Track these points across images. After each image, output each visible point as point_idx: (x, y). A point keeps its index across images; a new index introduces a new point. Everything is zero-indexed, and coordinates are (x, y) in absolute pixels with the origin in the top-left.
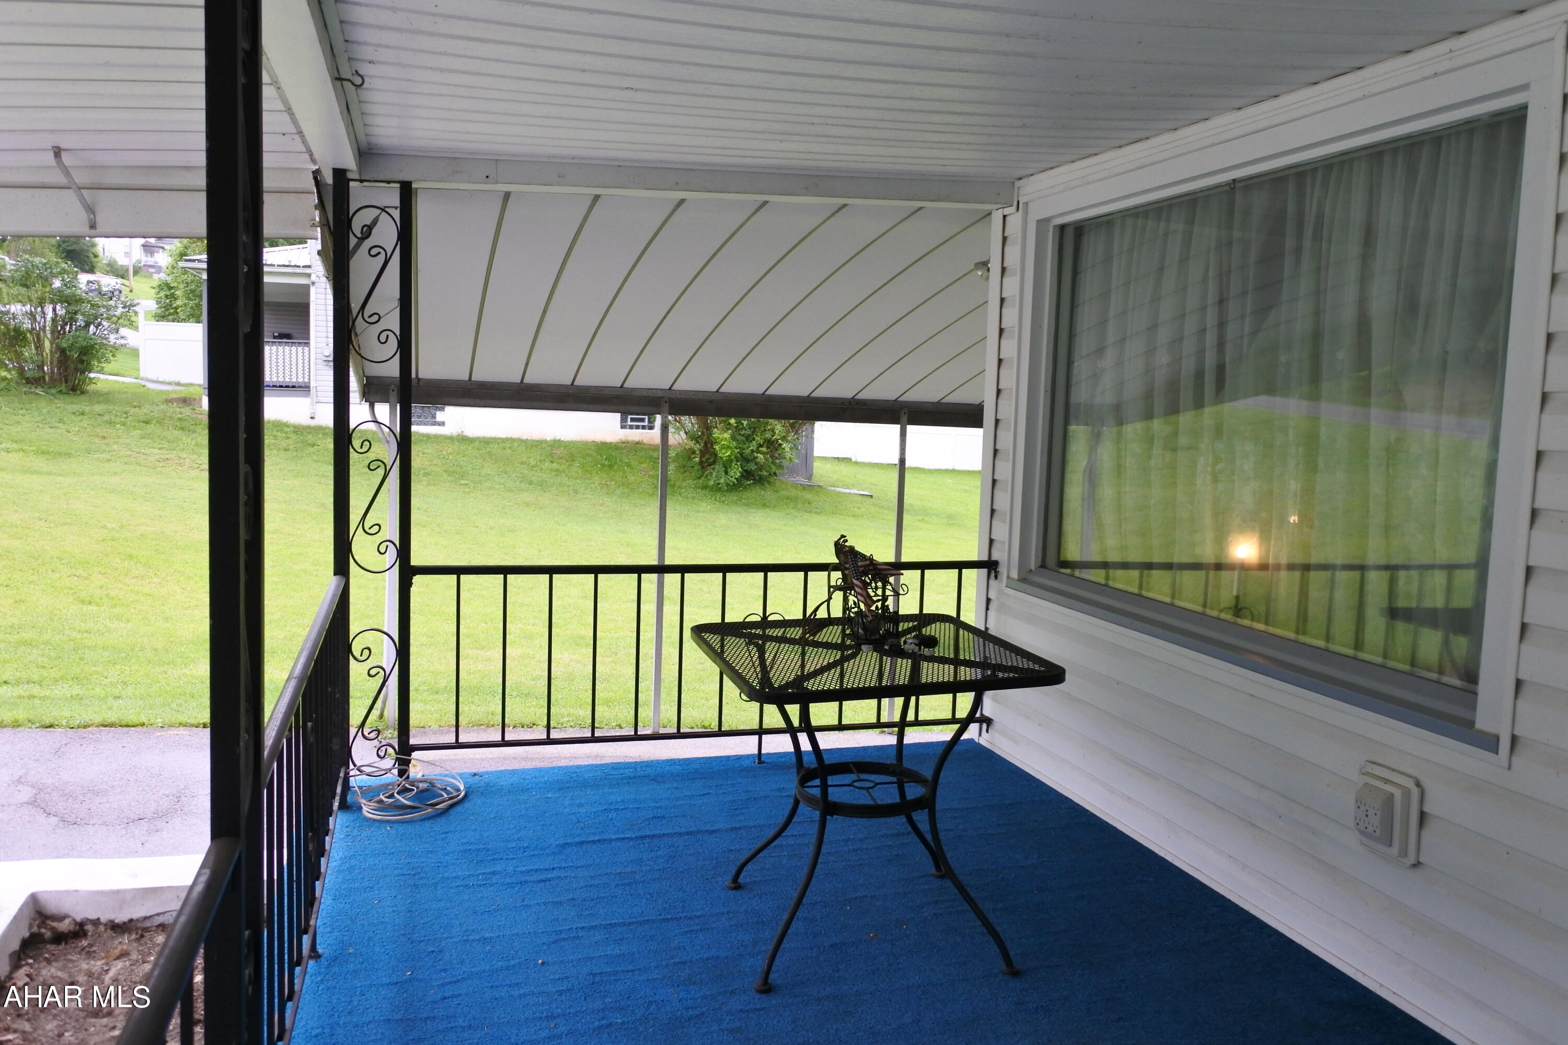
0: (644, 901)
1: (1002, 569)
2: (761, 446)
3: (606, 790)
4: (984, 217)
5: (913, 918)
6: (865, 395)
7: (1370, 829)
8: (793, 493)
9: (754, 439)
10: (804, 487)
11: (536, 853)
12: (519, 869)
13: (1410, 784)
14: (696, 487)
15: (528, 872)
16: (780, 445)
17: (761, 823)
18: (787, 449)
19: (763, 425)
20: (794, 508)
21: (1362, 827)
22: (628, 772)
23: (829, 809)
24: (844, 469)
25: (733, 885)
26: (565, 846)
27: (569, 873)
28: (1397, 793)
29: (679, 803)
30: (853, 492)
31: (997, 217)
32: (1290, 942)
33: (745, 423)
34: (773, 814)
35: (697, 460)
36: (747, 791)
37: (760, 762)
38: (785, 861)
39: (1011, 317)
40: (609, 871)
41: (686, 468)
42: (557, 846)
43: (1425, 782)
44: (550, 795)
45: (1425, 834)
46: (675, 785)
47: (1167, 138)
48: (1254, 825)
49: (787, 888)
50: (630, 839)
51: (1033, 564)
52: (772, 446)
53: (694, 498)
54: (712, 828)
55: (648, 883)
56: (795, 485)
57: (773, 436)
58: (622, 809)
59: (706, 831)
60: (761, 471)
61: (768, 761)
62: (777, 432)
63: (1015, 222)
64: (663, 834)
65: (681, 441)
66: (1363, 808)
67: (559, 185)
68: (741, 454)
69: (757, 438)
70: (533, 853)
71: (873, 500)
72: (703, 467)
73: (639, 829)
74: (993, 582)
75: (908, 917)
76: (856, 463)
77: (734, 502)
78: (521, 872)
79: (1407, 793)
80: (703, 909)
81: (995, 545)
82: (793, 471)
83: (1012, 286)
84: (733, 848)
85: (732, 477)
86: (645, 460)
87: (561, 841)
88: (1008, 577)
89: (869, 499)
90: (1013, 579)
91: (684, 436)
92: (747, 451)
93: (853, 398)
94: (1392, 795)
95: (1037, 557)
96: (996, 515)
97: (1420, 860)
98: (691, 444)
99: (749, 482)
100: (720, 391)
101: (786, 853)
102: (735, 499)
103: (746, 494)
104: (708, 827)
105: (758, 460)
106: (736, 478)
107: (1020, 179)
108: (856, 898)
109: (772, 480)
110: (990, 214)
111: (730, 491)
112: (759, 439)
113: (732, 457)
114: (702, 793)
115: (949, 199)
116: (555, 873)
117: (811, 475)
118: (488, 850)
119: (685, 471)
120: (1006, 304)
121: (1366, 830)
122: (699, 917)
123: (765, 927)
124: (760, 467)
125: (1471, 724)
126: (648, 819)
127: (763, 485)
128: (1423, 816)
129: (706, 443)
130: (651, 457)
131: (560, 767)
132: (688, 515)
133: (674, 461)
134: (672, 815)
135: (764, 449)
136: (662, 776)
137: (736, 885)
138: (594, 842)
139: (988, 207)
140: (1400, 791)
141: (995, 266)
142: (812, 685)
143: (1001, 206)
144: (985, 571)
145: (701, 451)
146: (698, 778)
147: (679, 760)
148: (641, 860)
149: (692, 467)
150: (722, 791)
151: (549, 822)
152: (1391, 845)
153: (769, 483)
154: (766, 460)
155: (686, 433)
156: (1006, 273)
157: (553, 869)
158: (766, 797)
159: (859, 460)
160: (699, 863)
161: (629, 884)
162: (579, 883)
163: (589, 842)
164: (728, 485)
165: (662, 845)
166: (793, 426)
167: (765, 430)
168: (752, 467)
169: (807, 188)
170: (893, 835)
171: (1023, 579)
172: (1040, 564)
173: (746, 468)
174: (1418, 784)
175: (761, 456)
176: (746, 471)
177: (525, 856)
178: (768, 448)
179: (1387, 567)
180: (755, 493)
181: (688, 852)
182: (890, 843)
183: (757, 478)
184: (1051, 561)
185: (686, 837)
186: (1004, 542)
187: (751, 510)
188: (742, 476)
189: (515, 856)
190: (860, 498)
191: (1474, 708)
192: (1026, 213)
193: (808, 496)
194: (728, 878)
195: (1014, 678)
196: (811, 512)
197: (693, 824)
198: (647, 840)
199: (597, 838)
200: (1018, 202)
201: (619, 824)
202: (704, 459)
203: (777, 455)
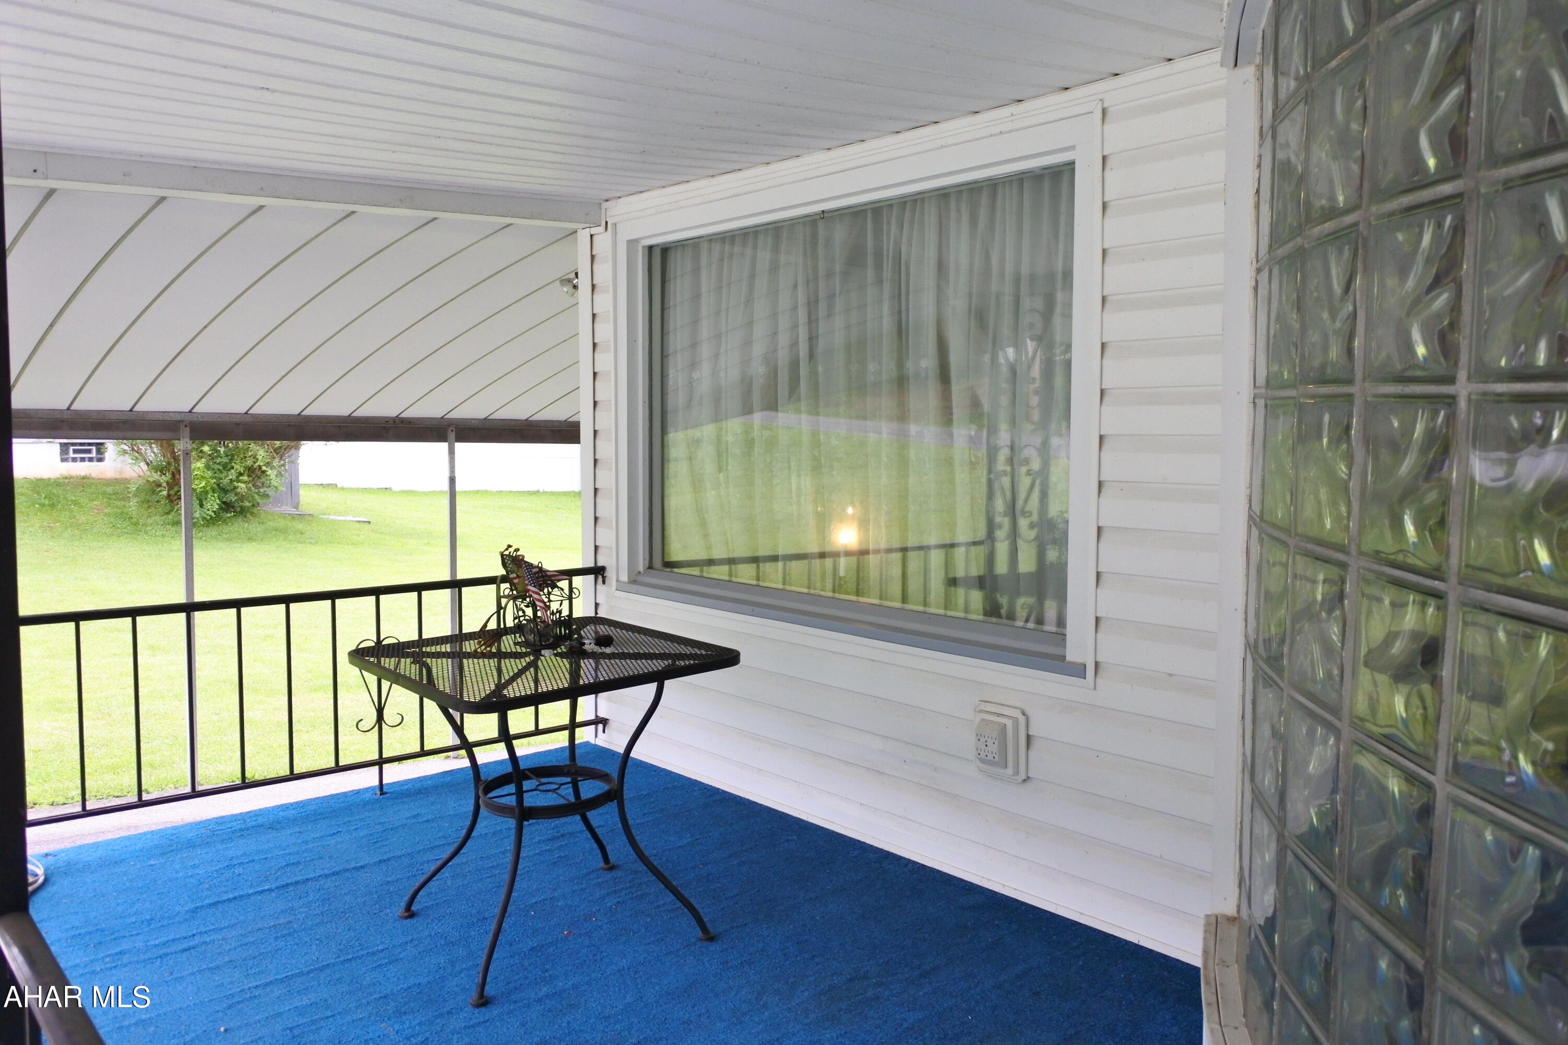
0: (314, 947)
1: (610, 574)
2: (241, 474)
3: (220, 846)
4: (570, 234)
5: (599, 910)
6: (411, 414)
7: (990, 757)
8: (281, 523)
9: (233, 468)
10: (293, 517)
11: (165, 923)
12: (152, 943)
13: (1017, 714)
14: (165, 524)
15: (164, 944)
16: (264, 472)
17: (409, 851)
18: (273, 476)
19: (242, 452)
20: (285, 540)
21: (983, 756)
22: (236, 825)
23: (525, 814)
24: (330, 494)
25: (406, 914)
26: (195, 910)
27: (213, 937)
28: (1009, 723)
29: (311, 846)
30: (348, 518)
31: (584, 236)
32: (923, 867)
33: (222, 450)
34: (417, 841)
35: (165, 493)
36: (380, 823)
37: (382, 793)
38: (449, 883)
39: (604, 332)
40: (259, 925)
41: (150, 504)
42: (187, 912)
43: (1029, 712)
44: (152, 862)
45: (1032, 753)
46: (298, 830)
47: (760, 170)
48: (881, 773)
49: (463, 907)
50: (270, 890)
51: (641, 566)
52: (255, 473)
53: (163, 536)
54: (358, 865)
55: (311, 929)
56: (283, 516)
57: (254, 463)
58: (247, 863)
59: (353, 868)
60: (242, 501)
61: (390, 790)
62: (260, 458)
63: (603, 241)
64: (307, 879)
65: (142, 473)
66: (983, 740)
67: (123, 184)
68: (218, 485)
69: (236, 466)
70: (160, 924)
71: (371, 526)
72: (171, 501)
73: (277, 879)
74: (600, 586)
75: (594, 910)
76: (343, 489)
77: (215, 538)
78: (155, 946)
79: (1016, 721)
80: (383, 943)
81: (600, 551)
82: (278, 501)
83: (604, 303)
84: (389, 879)
85: (208, 510)
86: (97, 497)
87: (191, 906)
88: (617, 580)
89: (367, 525)
90: (623, 582)
91: (145, 467)
92: (225, 481)
93: (397, 416)
94: (1005, 725)
95: (644, 559)
96: (599, 522)
97: (1030, 776)
98: (156, 476)
99: (229, 515)
100: (250, 412)
101: (447, 875)
102: (214, 533)
103: (226, 529)
104: (353, 865)
105: (239, 490)
106: (213, 511)
107: (607, 201)
108: (536, 903)
109: (255, 511)
110: (576, 232)
111: (207, 526)
112: (238, 467)
113: (208, 488)
114: (332, 832)
115: (540, 217)
116: (197, 940)
117: (298, 504)
118: (103, 931)
119: (149, 507)
120: (597, 319)
121: (987, 758)
122: (383, 950)
123: (456, 947)
124: (242, 498)
125: (1063, 658)
126: (282, 868)
127: (245, 517)
128: (1029, 738)
129: (173, 474)
130: (104, 493)
131: (152, 831)
132: (159, 555)
133: (135, 496)
134: (308, 859)
135: (245, 478)
136: (278, 822)
137: (410, 913)
138: (229, 900)
139: (573, 226)
140: (1011, 721)
141: (584, 282)
142: (511, 692)
143: (588, 225)
144: (592, 577)
145: (168, 483)
146: (320, 819)
147: (292, 804)
148: (292, 909)
149: (158, 501)
150: (352, 828)
151: (166, 890)
152: (1006, 767)
153: (252, 514)
154: (249, 489)
155: (148, 464)
156: (596, 290)
157: (194, 935)
158: (404, 826)
159: (345, 486)
160: (358, 900)
161: (289, 934)
162: (230, 944)
163: (224, 901)
164: (204, 519)
165: (310, 890)
166: (276, 450)
167: (245, 457)
168: (232, 498)
169: (401, 200)
170: (549, 840)
171: (633, 581)
172: (647, 566)
173: (224, 500)
174: (1024, 714)
175: (243, 485)
176: (224, 503)
177: (152, 929)
178: (249, 476)
179: (944, 546)
180: (238, 526)
181: (343, 892)
182: (548, 848)
183: (239, 509)
184: (657, 562)
185: (334, 878)
186: (611, 548)
187: (235, 545)
188: (221, 508)
189: (139, 931)
190: (357, 525)
191: (1064, 646)
192: (615, 233)
193: (299, 526)
194: (400, 909)
195: (695, 665)
196: (305, 542)
197: (334, 864)
198: (291, 888)
199: (231, 896)
200: (607, 223)
201: (250, 878)
202: (172, 492)
203: (260, 484)
